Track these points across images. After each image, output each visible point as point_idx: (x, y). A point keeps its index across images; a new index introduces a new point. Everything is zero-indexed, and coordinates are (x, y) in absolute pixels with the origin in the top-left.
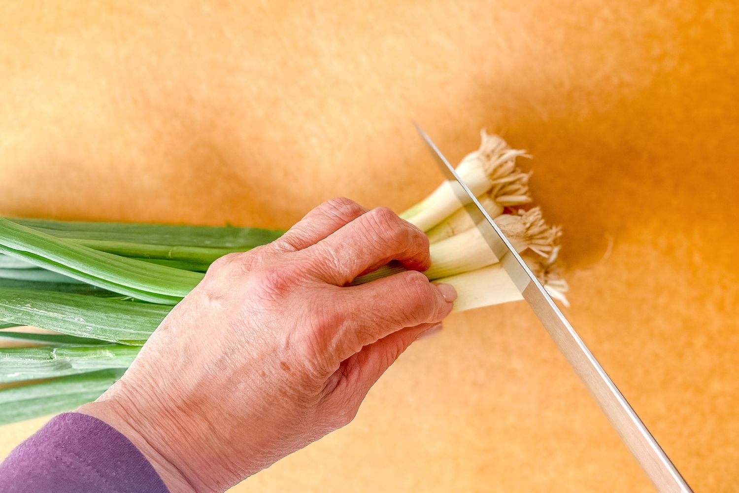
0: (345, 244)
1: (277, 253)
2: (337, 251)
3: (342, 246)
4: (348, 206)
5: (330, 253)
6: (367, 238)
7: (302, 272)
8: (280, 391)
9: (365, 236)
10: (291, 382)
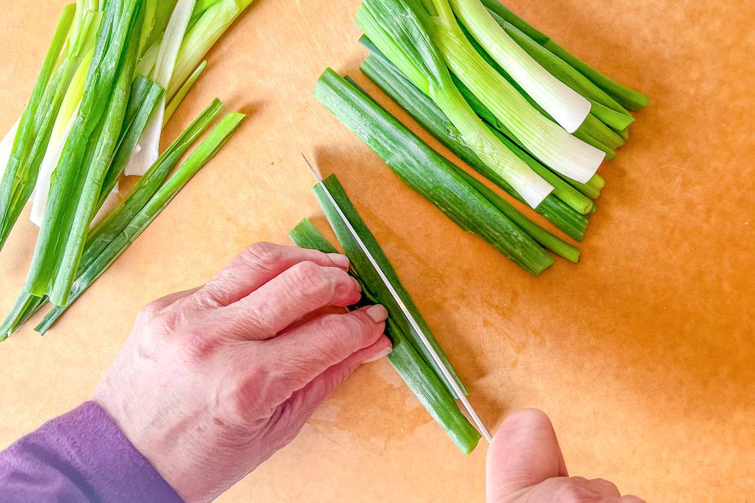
0: (269, 303)
1: (200, 309)
2: (261, 309)
3: (266, 305)
4: (269, 253)
5: (254, 313)
6: (291, 296)
7: (226, 332)
8: (218, 443)
9: (289, 293)
10: (227, 434)
